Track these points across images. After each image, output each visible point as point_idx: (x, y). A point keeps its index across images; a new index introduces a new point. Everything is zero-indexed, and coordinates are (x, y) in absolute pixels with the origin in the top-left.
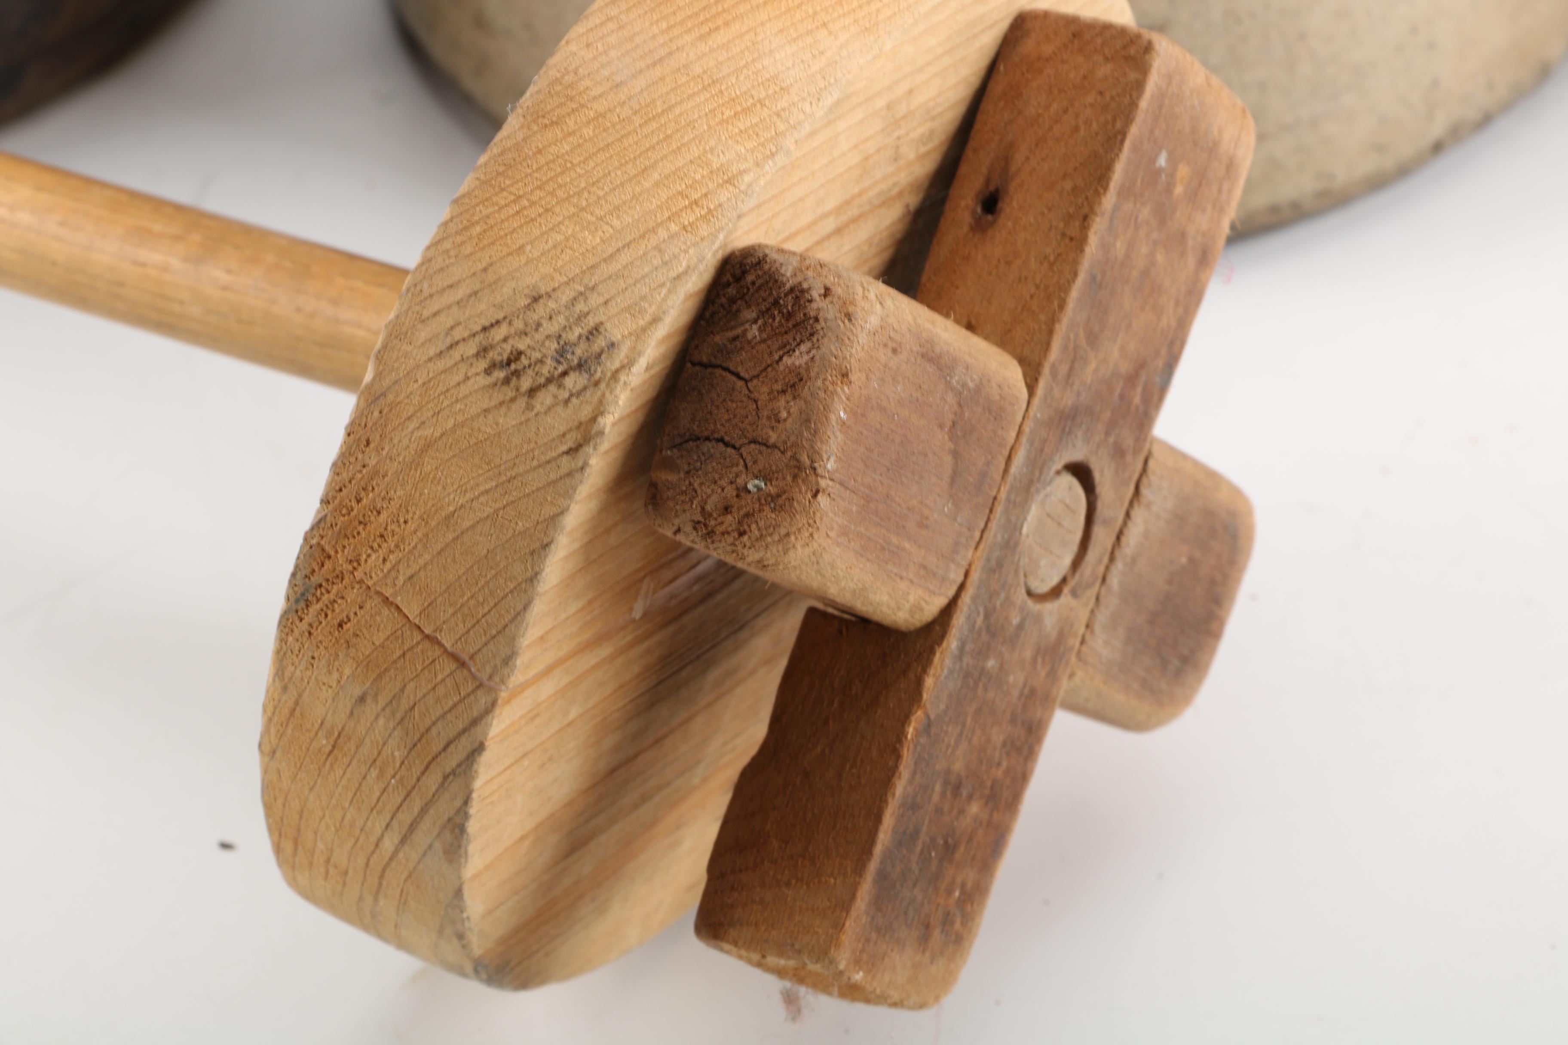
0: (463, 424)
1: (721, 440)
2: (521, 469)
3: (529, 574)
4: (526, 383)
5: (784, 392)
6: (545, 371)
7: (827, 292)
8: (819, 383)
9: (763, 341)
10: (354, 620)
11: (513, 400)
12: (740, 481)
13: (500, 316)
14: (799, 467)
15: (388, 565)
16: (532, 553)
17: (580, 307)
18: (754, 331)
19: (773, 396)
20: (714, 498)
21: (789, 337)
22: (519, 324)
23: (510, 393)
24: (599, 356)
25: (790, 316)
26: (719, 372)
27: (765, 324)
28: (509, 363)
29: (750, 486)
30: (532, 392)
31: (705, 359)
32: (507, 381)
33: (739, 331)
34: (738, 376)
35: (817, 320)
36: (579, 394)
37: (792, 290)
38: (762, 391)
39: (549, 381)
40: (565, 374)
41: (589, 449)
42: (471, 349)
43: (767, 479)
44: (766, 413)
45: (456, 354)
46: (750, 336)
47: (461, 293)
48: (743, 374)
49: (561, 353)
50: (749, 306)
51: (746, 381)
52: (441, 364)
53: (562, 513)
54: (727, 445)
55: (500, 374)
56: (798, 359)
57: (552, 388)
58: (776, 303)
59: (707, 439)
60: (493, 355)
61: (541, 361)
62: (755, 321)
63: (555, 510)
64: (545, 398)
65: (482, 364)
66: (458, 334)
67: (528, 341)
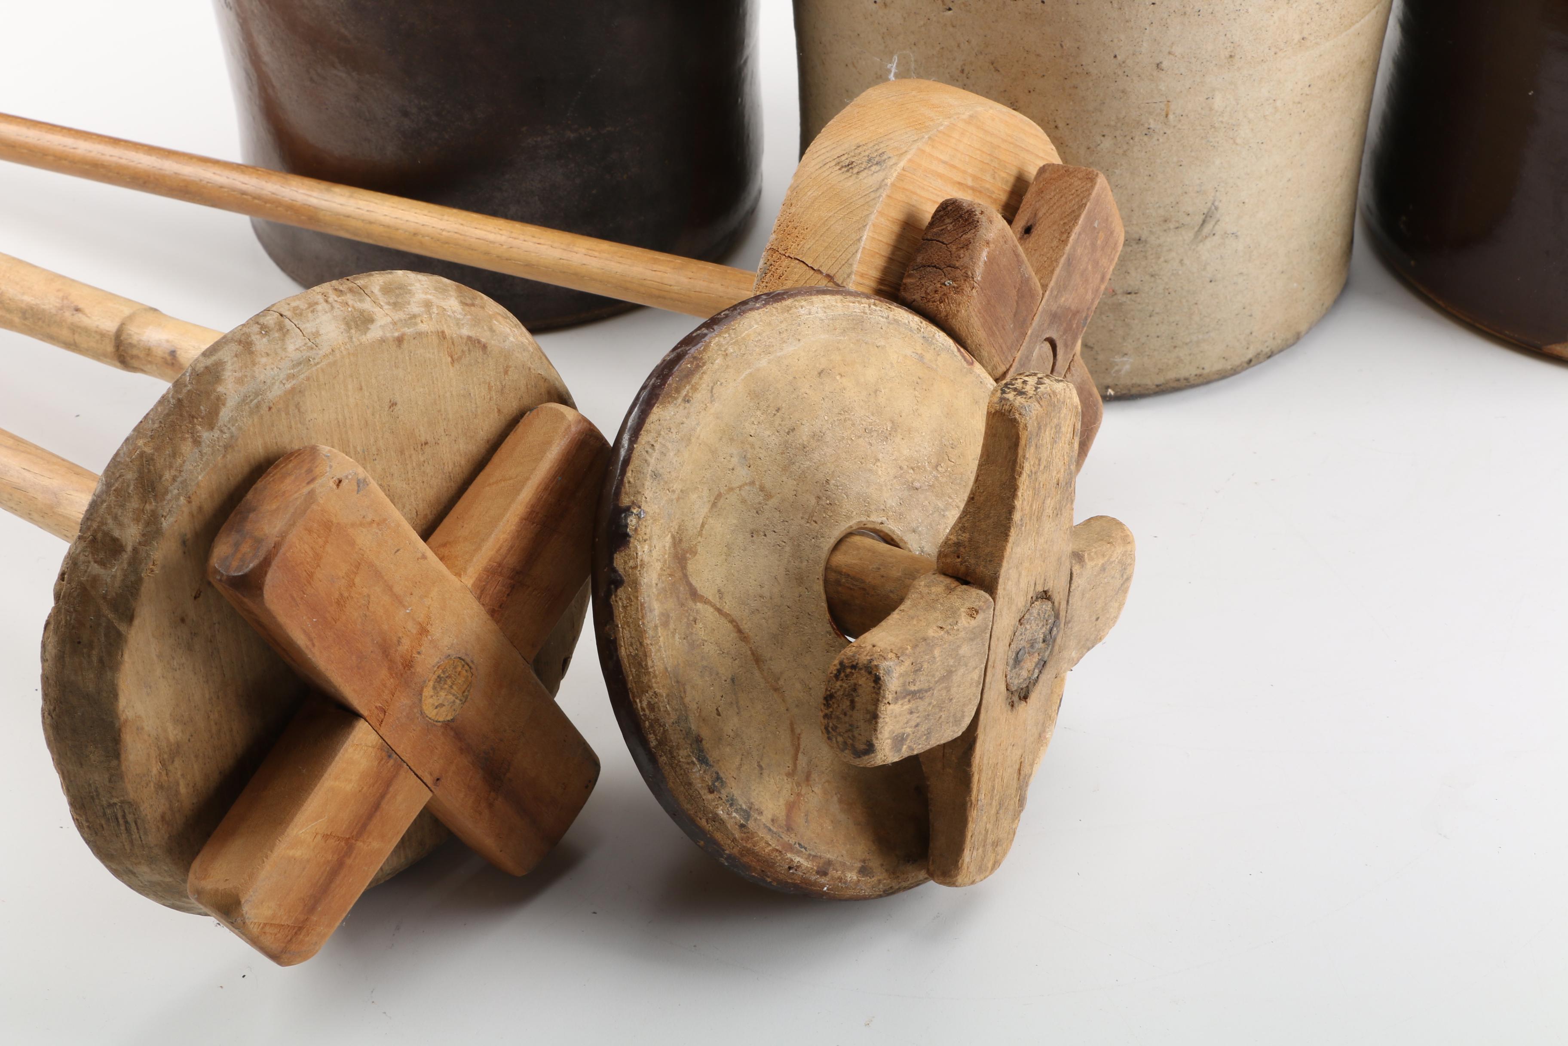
0: (830, 188)
1: (935, 266)
2: (854, 199)
3: (858, 237)
4: (855, 171)
5: (963, 248)
6: (863, 166)
7: (982, 213)
8: (977, 244)
9: (955, 230)
10: (786, 274)
11: (850, 176)
12: (943, 281)
13: (844, 152)
14: (967, 277)
15: (800, 246)
16: (859, 229)
17: (876, 147)
18: (950, 227)
19: (958, 249)
20: (931, 287)
21: (966, 228)
22: (852, 154)
23: (849, 174)
24: (885, 160)
25: (967, 220)
26: (934, 242)
27: (955, 224)
28: (848, 165)
29: (946, 283)
30: (858, 173)
31: (929, 238)
32: (848, 171)
33: (944, 227)
34: (943, 243)
35: (978, 222)
36: (876, 172)
37: (968, 211)
38: (953, 248)
39: (865, 169)
40: (871, 166)
41: (881, 190)
42: (833, 163)
43: (954, 281)
44: (955, 255)
45: (827, 166)
46: (949, 229)
47: (828, 149)
48: (946, 242)
49: (870, 160)
50: (949, 218)
51: (946, 245)
52: (820, 171)
53: (871, 214)
54: (937, 268)
55: (845, 169)
56: (968, 236)
57: (866, 171)
58: (961, 216)
59: (929, 266)
60: (841, 164)
61: (862, 163)
62: (951, 223)
63: (868, 212)
64: (863, 174)
65: (838, 167)
66: (827, 160)
67: (856, 158)
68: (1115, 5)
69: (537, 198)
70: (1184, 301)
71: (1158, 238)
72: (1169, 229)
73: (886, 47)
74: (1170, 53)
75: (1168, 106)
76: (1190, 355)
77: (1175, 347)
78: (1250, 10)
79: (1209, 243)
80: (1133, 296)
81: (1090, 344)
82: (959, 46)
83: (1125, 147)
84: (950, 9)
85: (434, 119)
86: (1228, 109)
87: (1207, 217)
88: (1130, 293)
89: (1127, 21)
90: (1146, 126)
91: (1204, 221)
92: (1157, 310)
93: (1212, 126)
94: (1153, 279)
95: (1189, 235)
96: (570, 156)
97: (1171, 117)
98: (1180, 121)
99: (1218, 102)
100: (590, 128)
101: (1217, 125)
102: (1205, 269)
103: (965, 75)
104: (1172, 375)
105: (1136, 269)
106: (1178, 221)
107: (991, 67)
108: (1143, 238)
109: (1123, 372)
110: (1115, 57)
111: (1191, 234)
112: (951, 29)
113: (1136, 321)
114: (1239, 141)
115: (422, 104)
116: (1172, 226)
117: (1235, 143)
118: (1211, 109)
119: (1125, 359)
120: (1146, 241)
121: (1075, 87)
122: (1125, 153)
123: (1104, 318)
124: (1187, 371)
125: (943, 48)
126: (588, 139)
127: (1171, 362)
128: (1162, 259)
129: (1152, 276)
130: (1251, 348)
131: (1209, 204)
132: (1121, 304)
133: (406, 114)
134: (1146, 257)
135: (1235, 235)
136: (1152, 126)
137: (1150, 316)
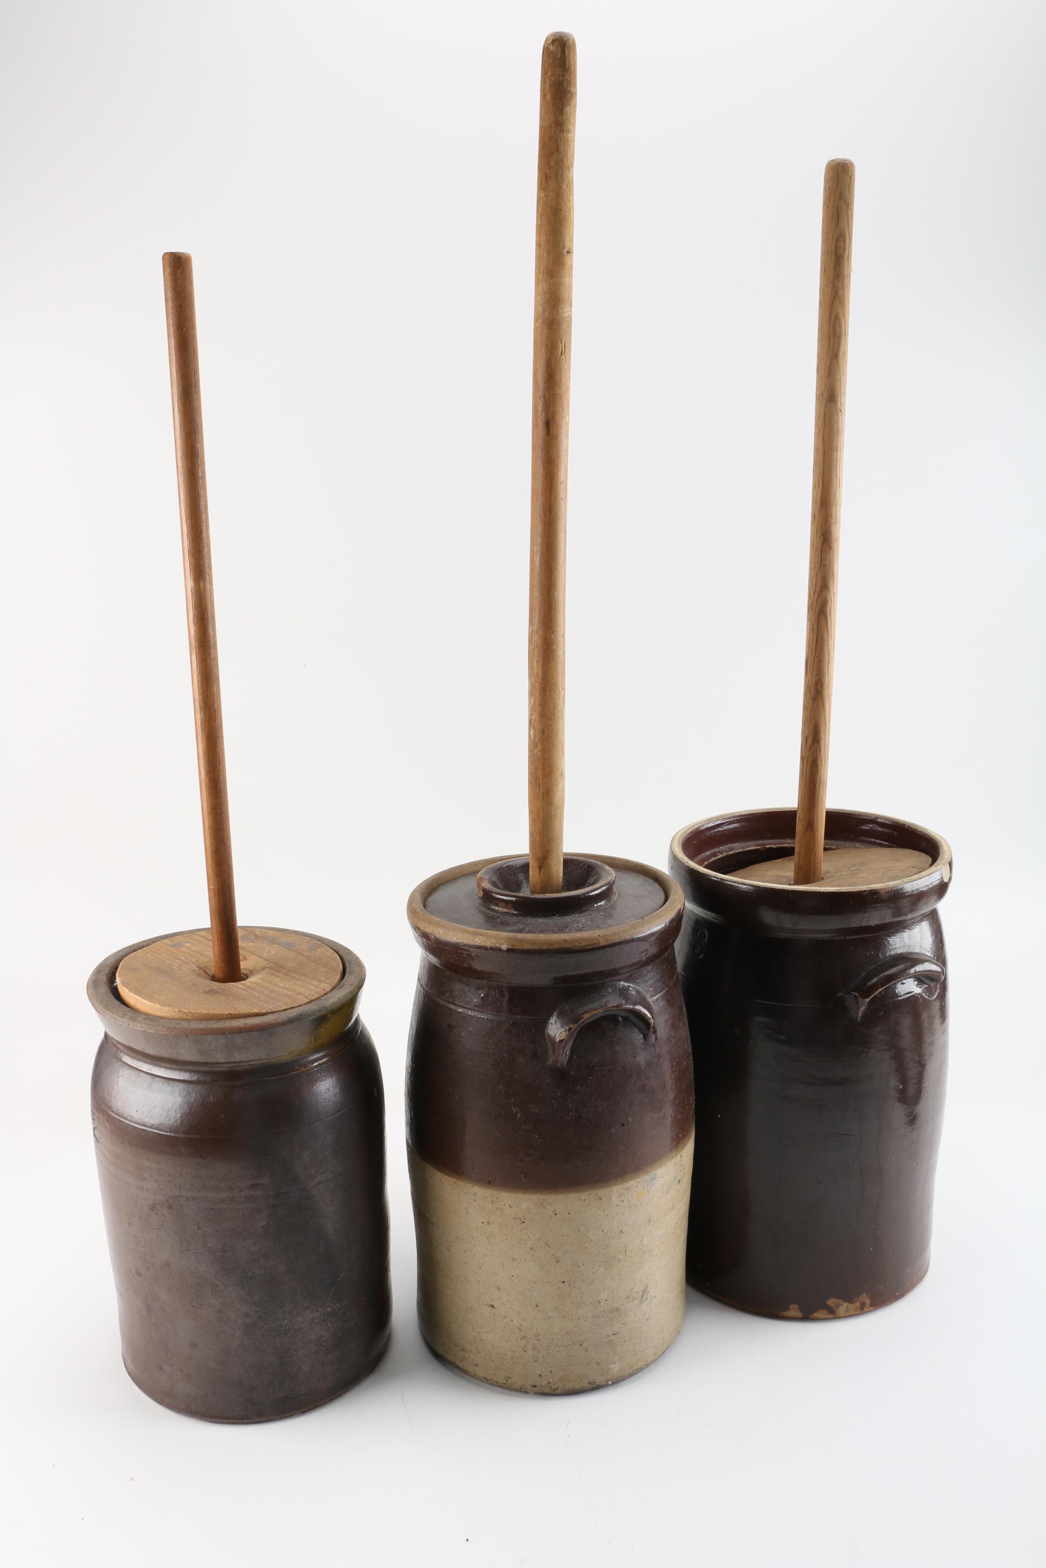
68: (601, 1209)
69: (313, 1344)
70: (638, 1332)
71: (625, 1306)
72: (630, 1301)
73: (489, 1242)
74: (625, 1225)
75: (626, 1248)
76: (642, 1356)
77: (635, 1354)
78: (655, 1199)
79: (645, 1303)
80: (616, 1335)
81: (599, 1362)
82: (529, 1238)
83: (609, 1269)
84: (524, 1222)
85: (263, 1315)
86: (649, 1243)
87: (644, 1292)
88: (615, 1334)
89: (607, 1215)
90: (618, 1258)
91: (643, 1294)
92: (627, 1339)
93: (644, 1252)
94: (624, 1326)
95: (637, 1302)
96: (329, 1319)
97: (627, 1252)
98: (631, 1253)
99: (645, 1241)
100: (338, 1304)
101: (646, 1251)
102: (645, 1315)
103: (533, 1250)
104: (635, 1368)
105: (617, 1322)
106: (633, 1297)
107: (546, 1245)
108: (619, 1308)
109: (615, 1372)
110: (603, 1231)
111: (638, 1301)
112: (525, 1231)
113: (618, 1347)
114: (654, 1255)
115: (257, 1309)
116: (631, 1300)
117: (653, 1256)
118: (643, 1245)
119: (615, 1365)
120: (620, 1309)
121: (586, 1248)
122: (609, 1272)
123: (604, 1348)
124: (641, 1364)
125: (521, 1240)
126: (337, 1309)
127: (634, 1362)
128: (628, 1315)
129: (624, 1324)
130: (664, 1346)
131: (645, 1286)
132: (611, 1340)
133: (248, 1316)
134: (621, 1316)
135: (655, 1297)
136: (620, 1258)
137: (624, 1343)
